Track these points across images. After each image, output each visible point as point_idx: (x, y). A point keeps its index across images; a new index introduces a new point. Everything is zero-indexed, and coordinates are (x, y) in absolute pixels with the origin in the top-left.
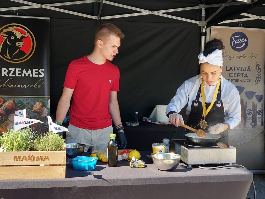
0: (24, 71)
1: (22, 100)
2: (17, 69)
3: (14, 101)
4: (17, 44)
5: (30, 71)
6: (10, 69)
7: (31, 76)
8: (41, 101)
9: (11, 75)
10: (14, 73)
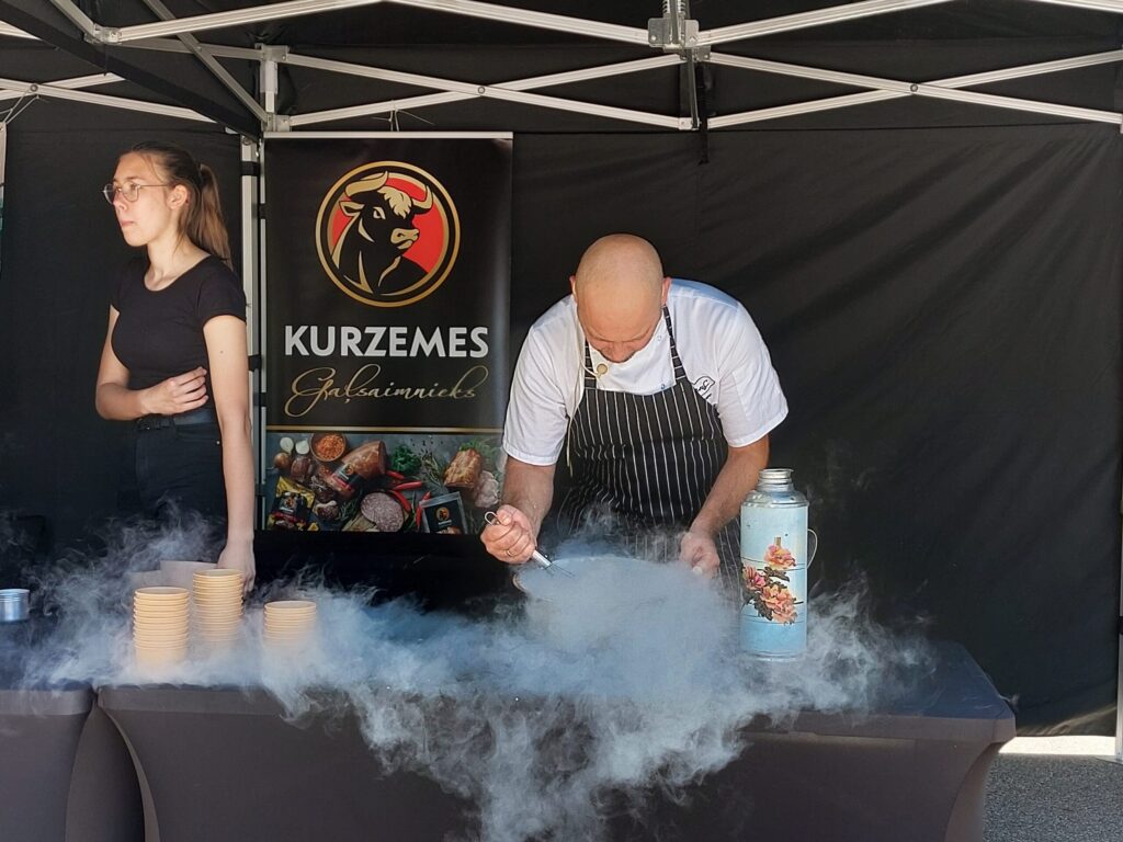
0: (419, 336)
1: (409, 443)
2: (394, 331)
3: (382, 447)
4: (394, 239)
5: (437, 337)
6: (368, 330)
7: (442, 353)
8: (473, 449)
9: (372, 351)
10: (384, 344)
